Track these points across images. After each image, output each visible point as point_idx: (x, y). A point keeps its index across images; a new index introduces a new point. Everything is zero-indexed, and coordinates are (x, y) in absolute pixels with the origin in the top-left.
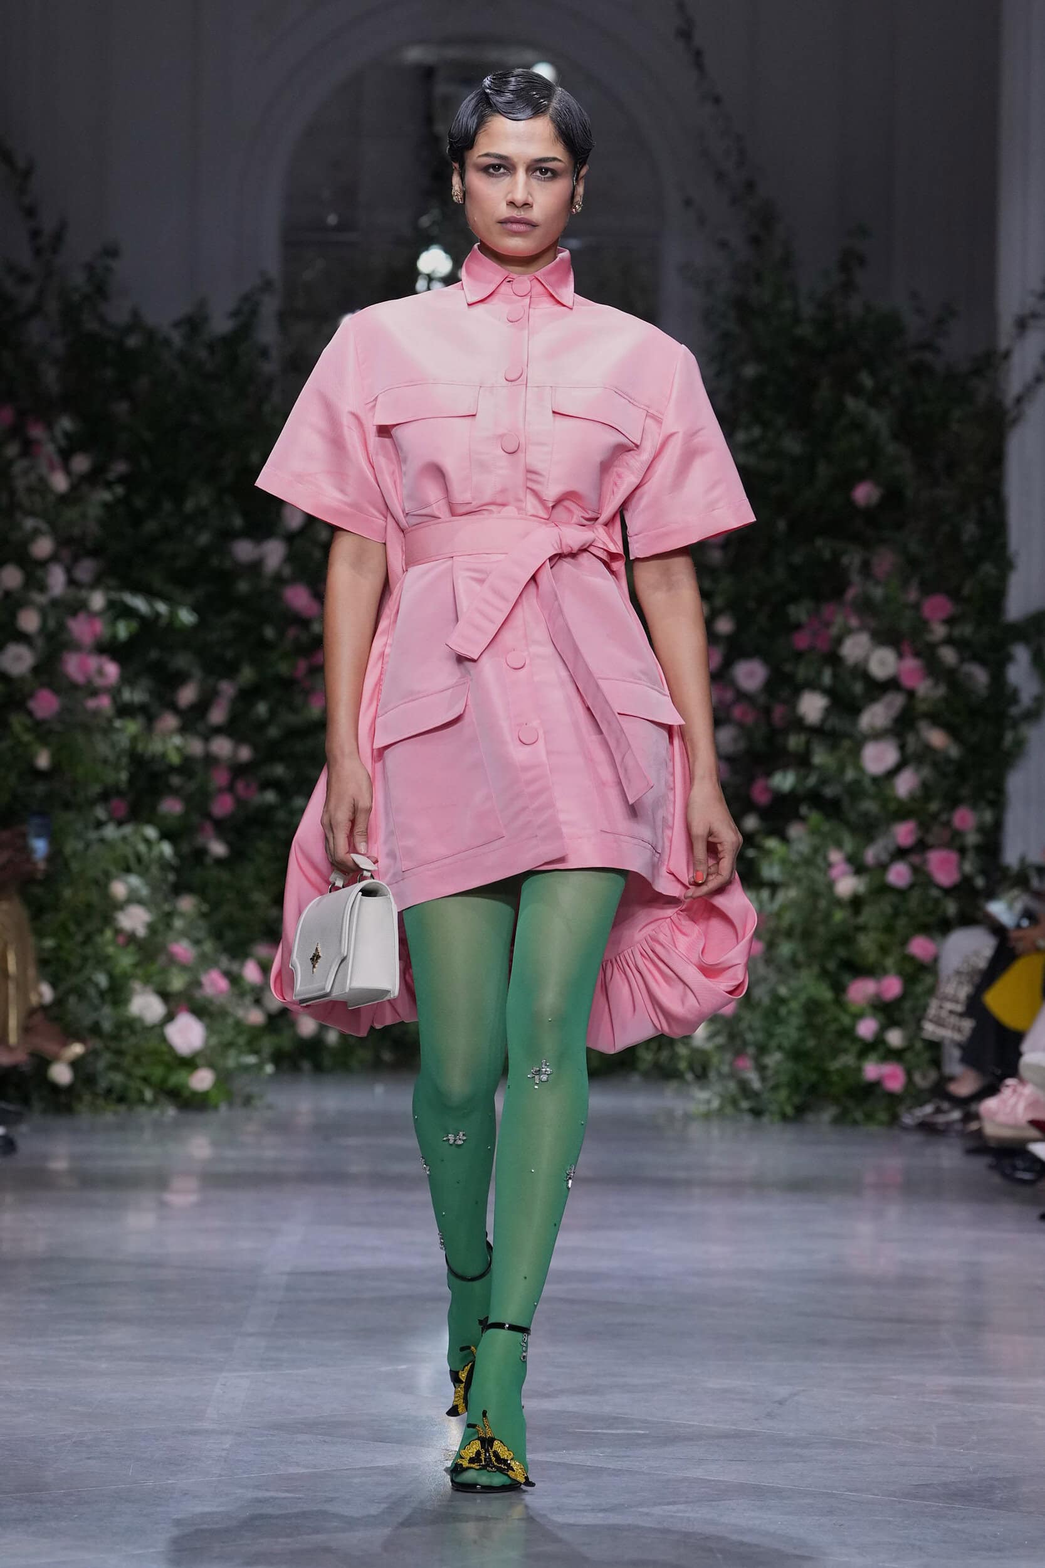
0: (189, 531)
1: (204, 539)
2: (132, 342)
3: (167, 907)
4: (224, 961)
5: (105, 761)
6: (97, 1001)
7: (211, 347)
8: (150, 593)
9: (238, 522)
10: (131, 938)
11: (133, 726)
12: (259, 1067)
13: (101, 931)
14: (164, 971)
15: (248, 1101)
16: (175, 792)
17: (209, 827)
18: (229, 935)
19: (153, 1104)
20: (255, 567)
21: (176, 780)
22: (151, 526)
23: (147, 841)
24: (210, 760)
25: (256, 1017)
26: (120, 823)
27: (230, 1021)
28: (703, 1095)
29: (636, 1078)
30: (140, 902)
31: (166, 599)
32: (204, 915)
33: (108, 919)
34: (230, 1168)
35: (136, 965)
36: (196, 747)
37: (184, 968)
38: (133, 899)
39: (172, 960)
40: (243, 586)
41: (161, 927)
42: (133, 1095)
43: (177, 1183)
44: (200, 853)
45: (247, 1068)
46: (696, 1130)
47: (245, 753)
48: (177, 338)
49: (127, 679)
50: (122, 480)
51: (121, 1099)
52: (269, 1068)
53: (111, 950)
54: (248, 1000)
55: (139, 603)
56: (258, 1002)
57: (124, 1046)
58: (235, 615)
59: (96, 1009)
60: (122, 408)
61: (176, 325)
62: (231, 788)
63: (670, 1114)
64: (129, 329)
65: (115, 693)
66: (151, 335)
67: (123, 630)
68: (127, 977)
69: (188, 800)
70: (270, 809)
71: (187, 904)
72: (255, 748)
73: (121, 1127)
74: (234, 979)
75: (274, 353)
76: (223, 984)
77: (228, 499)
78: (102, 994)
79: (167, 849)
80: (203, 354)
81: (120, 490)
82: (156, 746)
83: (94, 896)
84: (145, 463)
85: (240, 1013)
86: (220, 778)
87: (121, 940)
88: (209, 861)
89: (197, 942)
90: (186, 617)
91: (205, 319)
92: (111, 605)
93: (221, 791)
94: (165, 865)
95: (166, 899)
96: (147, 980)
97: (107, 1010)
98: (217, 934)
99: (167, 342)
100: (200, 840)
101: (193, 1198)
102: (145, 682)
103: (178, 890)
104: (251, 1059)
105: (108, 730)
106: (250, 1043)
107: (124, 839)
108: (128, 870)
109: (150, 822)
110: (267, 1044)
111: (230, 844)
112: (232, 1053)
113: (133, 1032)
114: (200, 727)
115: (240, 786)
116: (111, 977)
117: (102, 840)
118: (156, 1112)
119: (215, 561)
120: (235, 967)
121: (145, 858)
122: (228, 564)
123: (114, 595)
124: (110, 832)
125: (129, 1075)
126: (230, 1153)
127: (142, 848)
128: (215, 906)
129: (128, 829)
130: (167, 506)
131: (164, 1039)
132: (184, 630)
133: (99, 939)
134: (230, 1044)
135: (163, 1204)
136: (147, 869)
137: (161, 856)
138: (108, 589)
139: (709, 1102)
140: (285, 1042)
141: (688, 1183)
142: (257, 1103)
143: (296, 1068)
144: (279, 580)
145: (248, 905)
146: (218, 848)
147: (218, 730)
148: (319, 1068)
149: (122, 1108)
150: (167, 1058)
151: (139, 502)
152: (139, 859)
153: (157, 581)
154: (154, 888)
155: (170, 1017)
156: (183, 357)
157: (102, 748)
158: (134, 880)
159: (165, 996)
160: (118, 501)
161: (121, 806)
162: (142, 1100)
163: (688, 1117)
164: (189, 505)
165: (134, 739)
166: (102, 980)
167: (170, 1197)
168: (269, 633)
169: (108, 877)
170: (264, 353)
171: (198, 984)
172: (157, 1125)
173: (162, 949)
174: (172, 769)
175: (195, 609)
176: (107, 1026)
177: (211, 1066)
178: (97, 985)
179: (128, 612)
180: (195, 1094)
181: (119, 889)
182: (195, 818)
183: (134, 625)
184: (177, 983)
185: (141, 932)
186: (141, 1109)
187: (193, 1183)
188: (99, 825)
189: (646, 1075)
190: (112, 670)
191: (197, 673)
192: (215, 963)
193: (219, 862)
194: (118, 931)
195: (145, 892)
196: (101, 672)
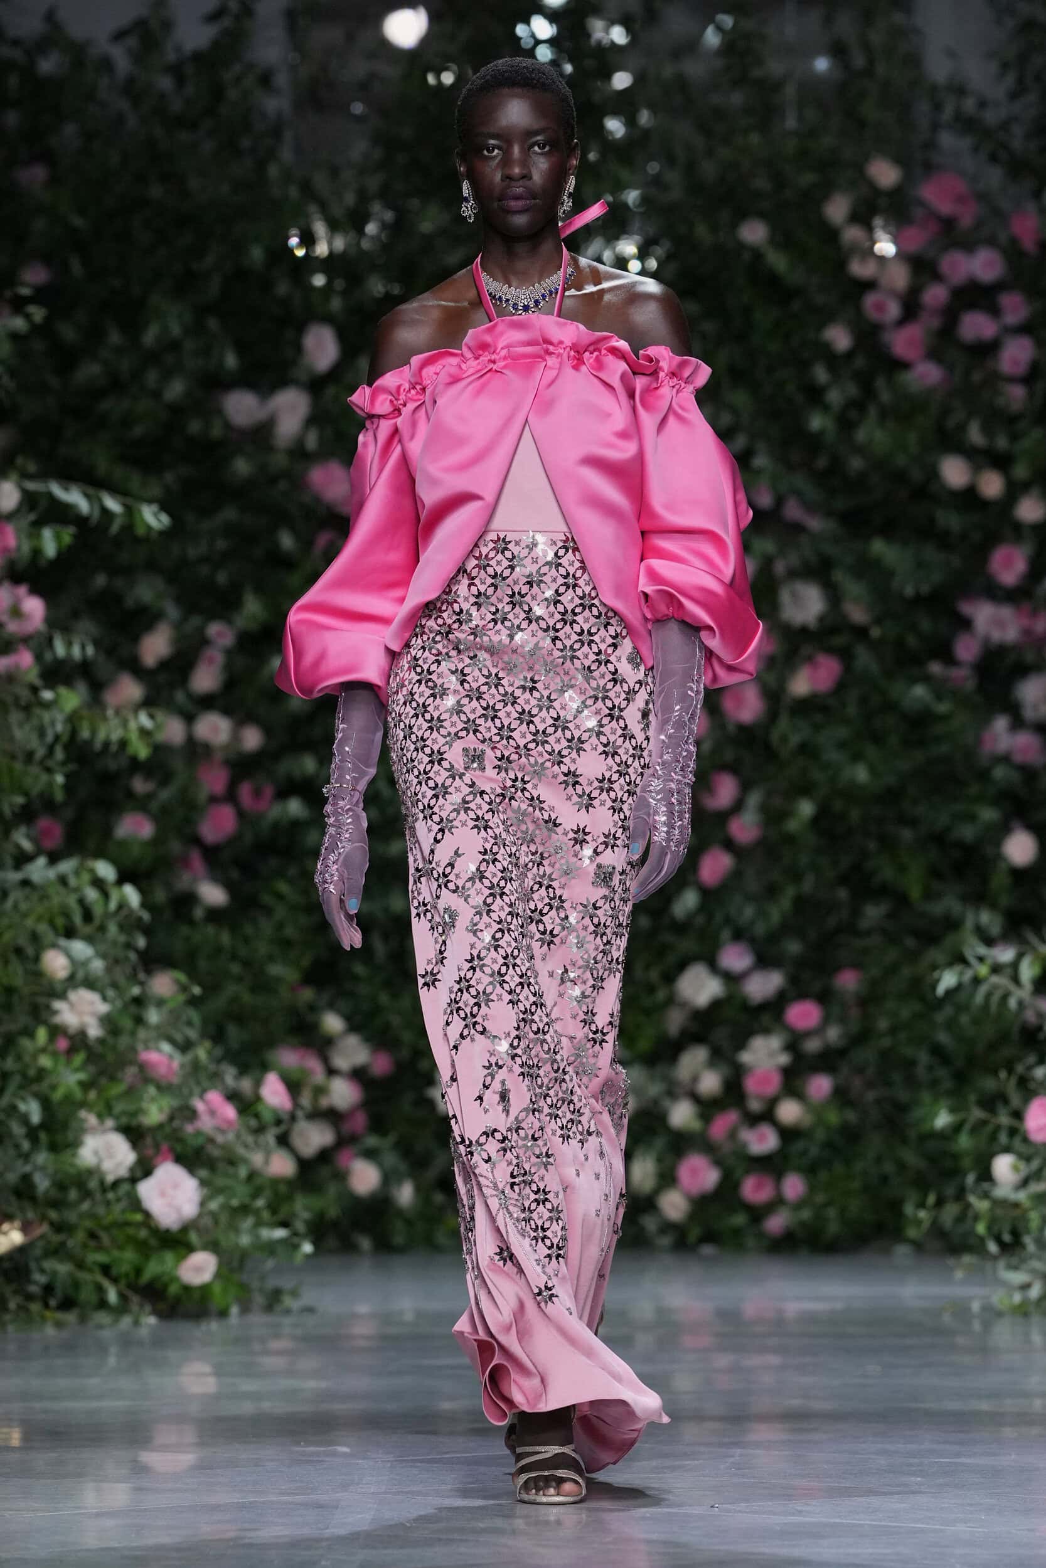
0: (152, 377)
1: (176, 389)
2: (47, 65)
3: (136, 991)
4: (229, 1075)
5: (29, 756)
6: (26, 1145)
7: (177, 71)
8: (92, 482)
9: (231, 361)
10: (78, 1041)
11: (71, 699)
12: (291, 1245)
13: (30, 1034)
14: (131, 1092)
15: (274, 1299)
16: (142, 804)
17: (196, 858)
18: (233, 1032)
19: (122, 1309)
20: (262, 433)
21: (140, 785)
22: (89, 371)
23: (98, 883)
24: (196, 750)
25: (282, 1165)
26: (54, 858)
27: (243, 1172)
28: (1018, 1277)
29: (902, 1251)
30: (90, 984)
31: (116, 490)
32: (193, 1002)
33: (40, 1013)
34: (247, 1408)
35: (85, 1086)
36: (173, 730)
37: (164, 1088)
38: (79, 979)
39: (146, 1075)
40: (242, 467)
41: (127, 1023)
42: (87, 1295)
43: (165, 1435)
44: (186, 901)
45: (271, 1248)
46: (1004, 1334)
47: (252, 739)
48: (121, 58)
49: (57, 623)
50: (41, 295)
51: (67, 1304)
52: (307, 1248)
53: (45, 1061)
54: (270, 1138)
55: (75, 498)
56: (283, 1141)
57: (72, 1217)
58: (229, 514)
59: (26, 1157)
60: (35, 176)
61: (119, 36)
62: (231, 796)
63: (961, 1311)
64: (43, 45)
65: (40, 644)
66: (78, 53)
67: (50, 543)
68: (73, 1104)
69: (161, 817)
70: (296, 825)
71: (163, 984)
72: (268, 731)
73: (69, 1347)
74: (246, 1105)
75: (282, 80)
76: (230, 1112)
77: (213, 323)
78: (32, 1133)
79: (131, 894)
80: (165, 83)
81: (38, 313)
82: (110, 731)
83: (16, 975)
84: (76, 267)
85: (257, 1159)
86: (213, 780)
87: (62, 1044)
88: (199, 913)
89: (185, 1047)
90: (152, 517)
91: (167, 25)
92: (29, 500)
93: (213, 800)
94: (129, 923)
95: (133, 978)
96: (106, 1110)
97: (42, 1157)
98: (216, 1034)
99: (106, 64)
100: (183, 881)
101: (188, 1458)
102: (87, 626)
103: (151, 961)
104: (280, 1233)
105: (31, 706)
106: (273, 1208)
107: (63, 880)
108: (70, 933)
109: (100, 853)
110: (302, 1208)
111: (229, 886)
112: (248, 1223)
113: (86, 1194)
114: (180, 697)
115: (245, 791)
116: (46, 1104)
117: (26, 883)
118: (126, 1321)
119: (194, 427)
120: (246, 1085)
121: (98, 910)
122: (216, 432)
123: (31, 486)
124: (39, 870)
125: (80, 1265)
126: (248, 1386)
127: (92, 894)
128: (212, 988)
129: (67, 866)
130: (115, 337)
131: (136, 1204)
132: (149, 539)
133: (25, 1043)
134: (244, 1210)
135: (140, 1469)
136: (102, 929)
137: (122, 905)
138: (25, 475)
139: (1025, 1287)
140: (329, 1204)
141: (996, 1419)
142: (288, 1301)
143: (348, 1247)
144: (299, 454)
145: (263, 985)
146: (213, 894)
147: (207, 702)
148: (384, 1246)
149: (70, 1317)
150: (143, 1233)
151: (68, 333)
152: (88, 916)
153: (102, 464)
154: (114, 962)
155: (144, 1169)
156: (131, 89)
157: (23, 734)
158: (80, 948)
159: (134, 1134)
160: (35, 328)
161: (54, 829)
162: (103, 1304)
163: (992, 1314)
164: (150, 336)
165: (73, 719)
166: (33, 1111)
167: (149, 1458)
168: (287, 541)
169: (38, 943)
170: (265, 79)
171: (192, 1114)
172: (127, 1342)
173: (127, 1058)
174: (135, 765)
175: (165, 507)
176: (42, 1184)
177: (213, 1246)
178: (25, 1119)
179: (59, 513)
180: (187, 1289)
181: (56, 963)
182: (175, 846)
183: (68, 535)
184: (154, 1113)
185: (94, 1031)
186: (103, 1317)
187: (190, 1435)
188: (22, 859)
189: (918, 1247)
190: (34, 607)
191: (172, 611)
192: (215, 1077)
193: (215, 915)
194: (56, 1031)
195: (98, 966)
196: (16, 612)
